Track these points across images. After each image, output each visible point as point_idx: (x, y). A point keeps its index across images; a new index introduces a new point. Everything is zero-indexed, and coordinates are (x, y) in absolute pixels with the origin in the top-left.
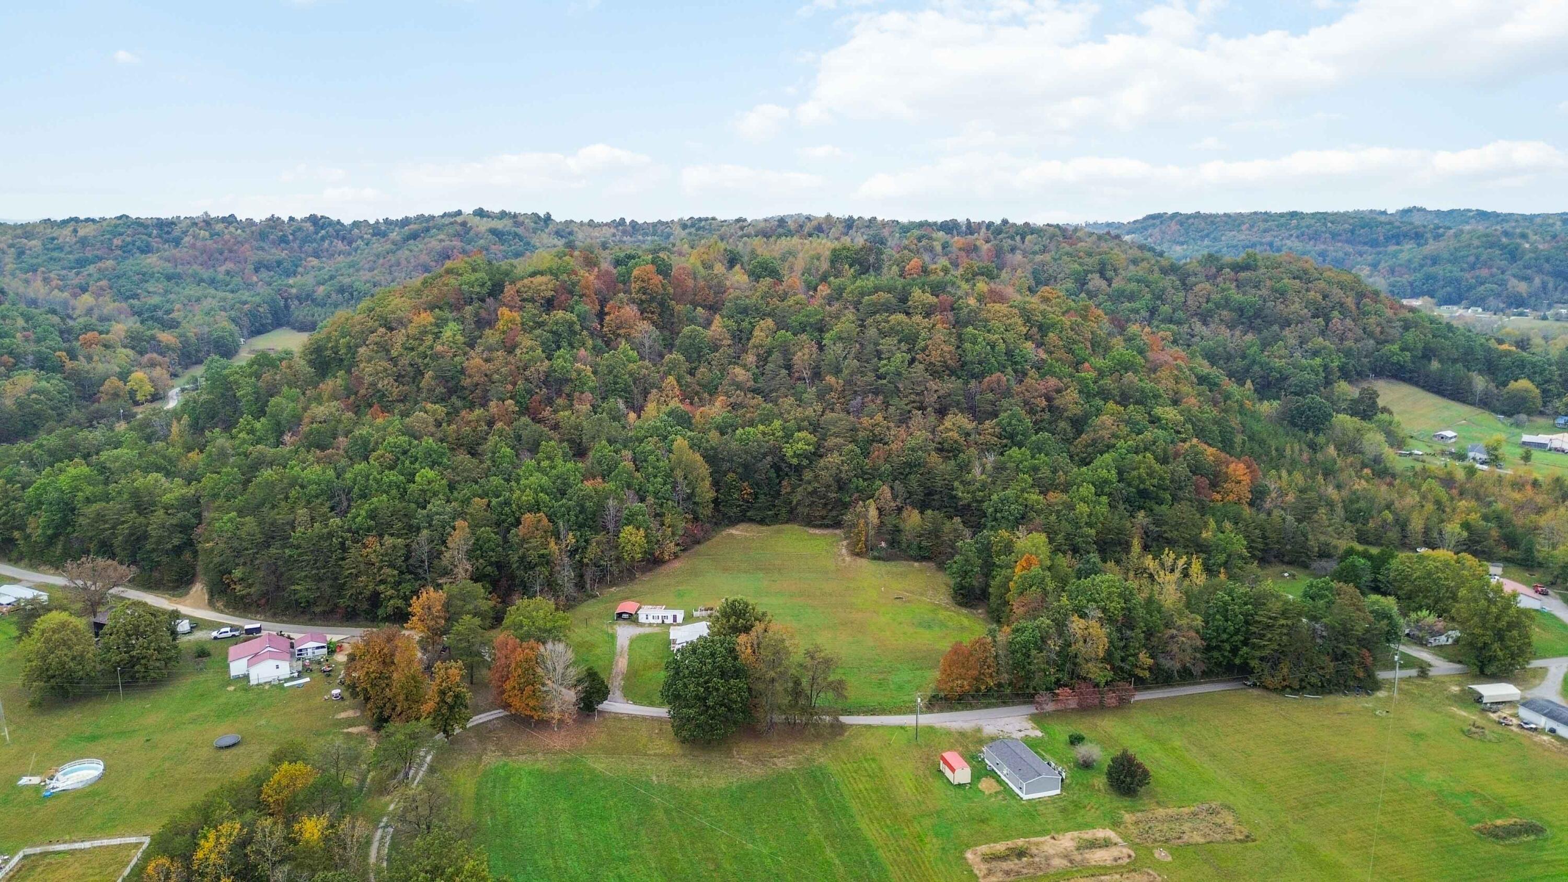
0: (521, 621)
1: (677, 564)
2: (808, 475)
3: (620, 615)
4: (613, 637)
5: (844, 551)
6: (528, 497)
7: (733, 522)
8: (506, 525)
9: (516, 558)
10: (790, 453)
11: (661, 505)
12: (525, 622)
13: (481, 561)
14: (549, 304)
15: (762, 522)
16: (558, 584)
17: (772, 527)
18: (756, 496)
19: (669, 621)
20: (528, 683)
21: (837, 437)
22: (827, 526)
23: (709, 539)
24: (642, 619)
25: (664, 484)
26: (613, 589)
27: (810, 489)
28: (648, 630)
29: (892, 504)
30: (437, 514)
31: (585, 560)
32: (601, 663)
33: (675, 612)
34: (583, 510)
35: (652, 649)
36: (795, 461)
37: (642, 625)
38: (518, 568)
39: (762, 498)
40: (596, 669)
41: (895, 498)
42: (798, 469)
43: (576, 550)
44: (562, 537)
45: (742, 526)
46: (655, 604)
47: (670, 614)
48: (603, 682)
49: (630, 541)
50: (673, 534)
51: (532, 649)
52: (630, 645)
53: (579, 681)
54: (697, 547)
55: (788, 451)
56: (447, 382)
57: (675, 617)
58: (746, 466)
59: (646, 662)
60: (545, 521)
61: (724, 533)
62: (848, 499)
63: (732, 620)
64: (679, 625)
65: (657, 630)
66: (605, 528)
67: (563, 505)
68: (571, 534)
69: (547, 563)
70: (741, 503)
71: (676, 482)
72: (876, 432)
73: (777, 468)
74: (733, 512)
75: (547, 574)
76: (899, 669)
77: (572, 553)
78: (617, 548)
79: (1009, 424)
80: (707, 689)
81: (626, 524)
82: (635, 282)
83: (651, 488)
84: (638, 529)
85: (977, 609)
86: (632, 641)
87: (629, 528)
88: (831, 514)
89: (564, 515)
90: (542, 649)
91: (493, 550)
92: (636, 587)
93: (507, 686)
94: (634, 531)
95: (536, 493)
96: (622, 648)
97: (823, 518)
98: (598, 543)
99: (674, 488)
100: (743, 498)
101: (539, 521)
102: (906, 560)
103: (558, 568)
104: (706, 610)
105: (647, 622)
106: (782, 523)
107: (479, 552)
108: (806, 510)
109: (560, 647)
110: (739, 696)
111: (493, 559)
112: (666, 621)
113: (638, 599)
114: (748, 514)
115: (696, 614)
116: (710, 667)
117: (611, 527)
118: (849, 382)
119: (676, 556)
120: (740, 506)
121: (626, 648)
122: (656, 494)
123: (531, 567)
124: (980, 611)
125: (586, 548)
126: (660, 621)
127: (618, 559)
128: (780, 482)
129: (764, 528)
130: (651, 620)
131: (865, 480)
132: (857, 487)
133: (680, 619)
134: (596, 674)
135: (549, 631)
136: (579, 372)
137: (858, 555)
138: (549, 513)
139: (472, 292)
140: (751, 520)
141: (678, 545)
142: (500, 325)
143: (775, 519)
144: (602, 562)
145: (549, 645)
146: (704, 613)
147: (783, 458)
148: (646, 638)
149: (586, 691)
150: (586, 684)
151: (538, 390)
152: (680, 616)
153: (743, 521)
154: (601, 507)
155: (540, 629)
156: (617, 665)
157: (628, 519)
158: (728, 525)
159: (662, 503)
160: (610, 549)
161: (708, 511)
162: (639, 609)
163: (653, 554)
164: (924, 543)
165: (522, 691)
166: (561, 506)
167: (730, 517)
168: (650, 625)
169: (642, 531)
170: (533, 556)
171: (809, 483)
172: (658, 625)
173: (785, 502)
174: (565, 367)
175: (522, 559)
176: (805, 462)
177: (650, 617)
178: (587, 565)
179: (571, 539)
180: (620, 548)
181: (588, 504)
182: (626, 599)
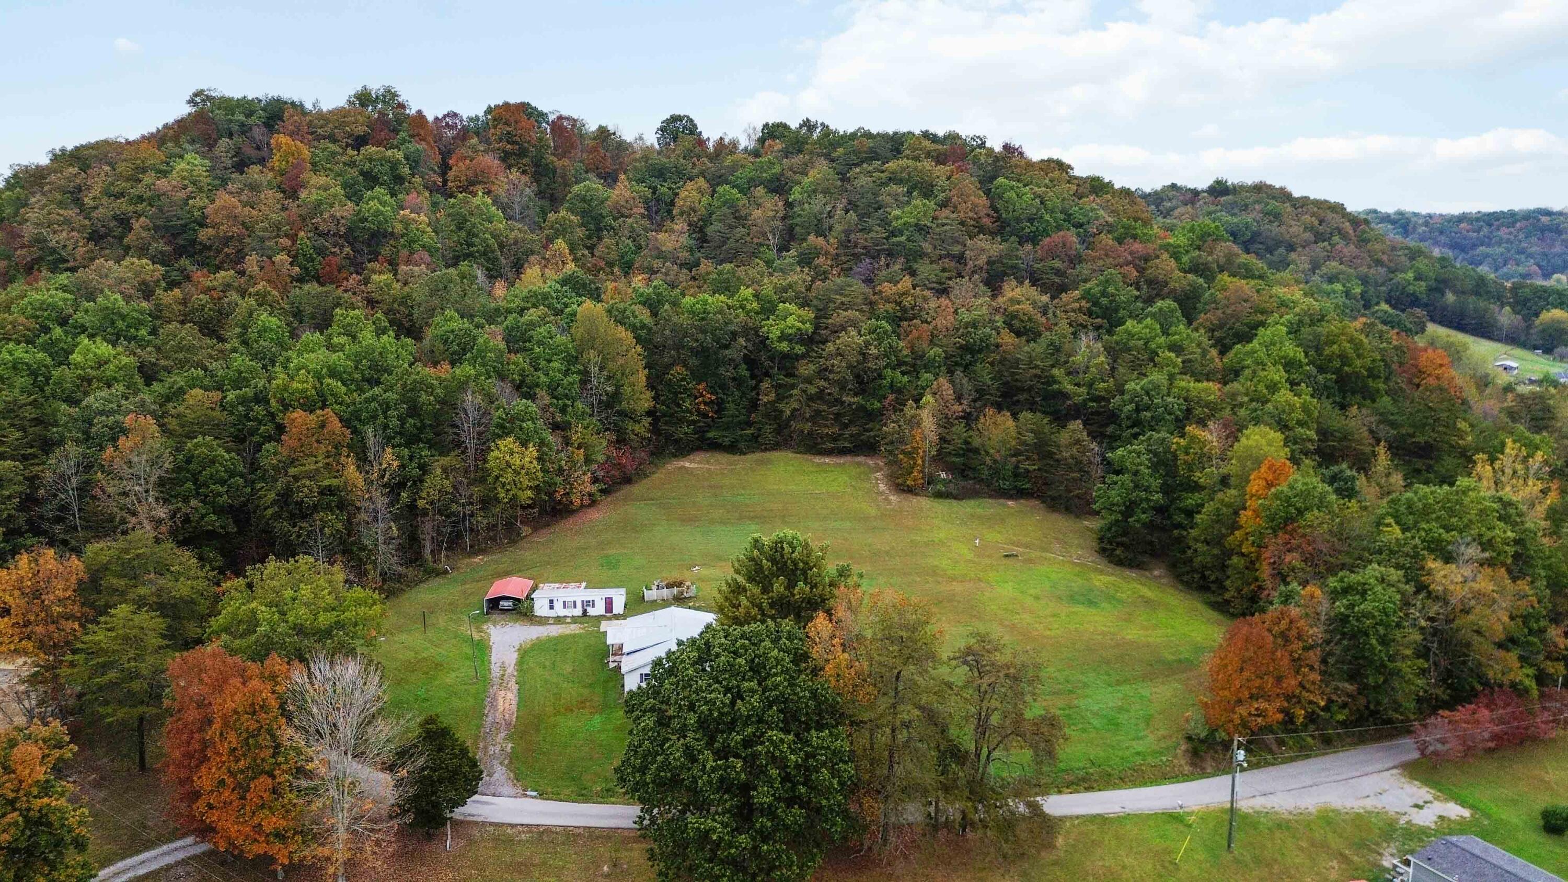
0: (254, 612)
1: (594, 515)
2: (806, 369)
3: (494, 603)
4: (482, 648)
5: (882, 487)
6: (302, 384)
7: (684, 449)
8: (256, 439)
9: (272, 496)
10: (775, 333)
11: (563, 410)
12: (264, 612)
13: (194, 503)
14: (360, 142)
15: (732, 448)
16: (363, 548)
17: (749, 456)
18: (719, 406)
19: (599, 609)
20: (257, 771)
21: (846, 310)
22: (842, 452)
23: (646, 476)
24: (541, 608)
25: (567, 373)
26: (477, 560)
27: (812, 390)
28: (554, 631)
29: (956, 407)
30: (102, 413)
31: (421, 503)
32: (457, 703)
33: (609, 593)
34: (414, 410)
35: (568, 668)
36: (784, 346)
37: (543, 621)
38: (277, 516)
39: (731, 408)
40: (445, 722)
41: (959, 398)
42: (787, 362)
43: (402, 485)
44: (371, 456)
45: (699, 456)
46: (563, 580)
47: (598, 596)
48: (464, 751)
49: (509, 465)
50: (588, 460)
51: (273, 678)
52: (520, 663)
53: (404, 754)
54: (626, 489)
55: (773, 329)
56: (174, 236)
57: (609, 603)
58: (702, 352)
59: (558, 696)
60: (336, 425)
61: (670, 467)
62: (877, 405)
63: (779, 586)
64: (617, 617)
65: (574, 629)
66: (459, 444)
67: (374, 399)
68: (389, 450)
69: (341, 506)
70: (695, 418)
71: (585, 373)
72: (905, 303)
73: (751, 362)
74: (684, 431)
75: (339, 526)
76: (1086, 685)
77: (394, 488)
78: (483, 480)
79: (1104, 294)
80: (751, 761)
81: (500, 437)
82: (495, 127)
83: (543, 378)
84: (524, 444)
85: (1150, 570)
86: (524, 653)
87: (508, 442)
88: (847, 433)
89: (375, 417)
90: (298, 676)
91: (223, 482)
92: (526, 553)
93: (205, 780)
94: (516, 447)
95: (319, 377)
96: (503, 667)
97: (835, 439)
98: (445, 470)
99: (584, 382)
100: (698, 411)
101: (323, 426)
102: (990, 497)
103: (363, 516)
104: (669, 586)
105: (552, 614)
106: (766, 450)
107: (189, 485)
108: (808, 426)
109: (350, 670)
110: (834, 773)
111: (220, 500)
112: (591, 612)
113: (528, 573)
114: (710, 435)
115: (651, 594)
116: (755, 701)
117: (471, 444)
118: (845, 243)
119: (593, 503)
120: (694, 422)
121: (511, 669)
122: (552, 389)
123: (302, 513)
124: (1156, 573)
125: (422, 481)
126: (578, 612)
127: (487, 502)
128: (757, 385)
129: (737, 457)
130: (559, 611)
131: (903, 373)
132: (892, 385)
133: (618, 608)
134: (445, 733)
135: (325, 634)
136: (406, 223)
137: (910, 491)
138: (346, 416)
139: (231, 121)
140: (714, 446)
141: (595, 480)
142: (276, 161)
143: (756, 444)
144: (454, 507)
145: (321, 668)
146: (666, 593)
147: (763, 342)
148: (556, 646)
149: (422, 781)
150: (421, 762)
151: (336, 250)
152: (619, 600)
153: (699, 449)
154: (449, 403)
155: (299, 630)
156: (493, 706)
157: (502, 427)
158: (675, 456)
159: (565, 405)
160: (469, 484)
161: (642, 428)
162: (534, 589)
163: (551, 495)
164: (1026, 465)
165: (242, 790)
166: (367, 401)
167: (677, 441)
168: (559, 620)
169: (532, 451)
170: (307, 491)
171: (809, 381)
172: (574, 619)
173: (767, 416)
174: (382, 213)
175: (285, 496)
176: (800, 349)
177: (558, 606)
178: (425, 513)
179: (390, 459)
180: (490, 480)
181: (424, 397)
182: (507, 574)
